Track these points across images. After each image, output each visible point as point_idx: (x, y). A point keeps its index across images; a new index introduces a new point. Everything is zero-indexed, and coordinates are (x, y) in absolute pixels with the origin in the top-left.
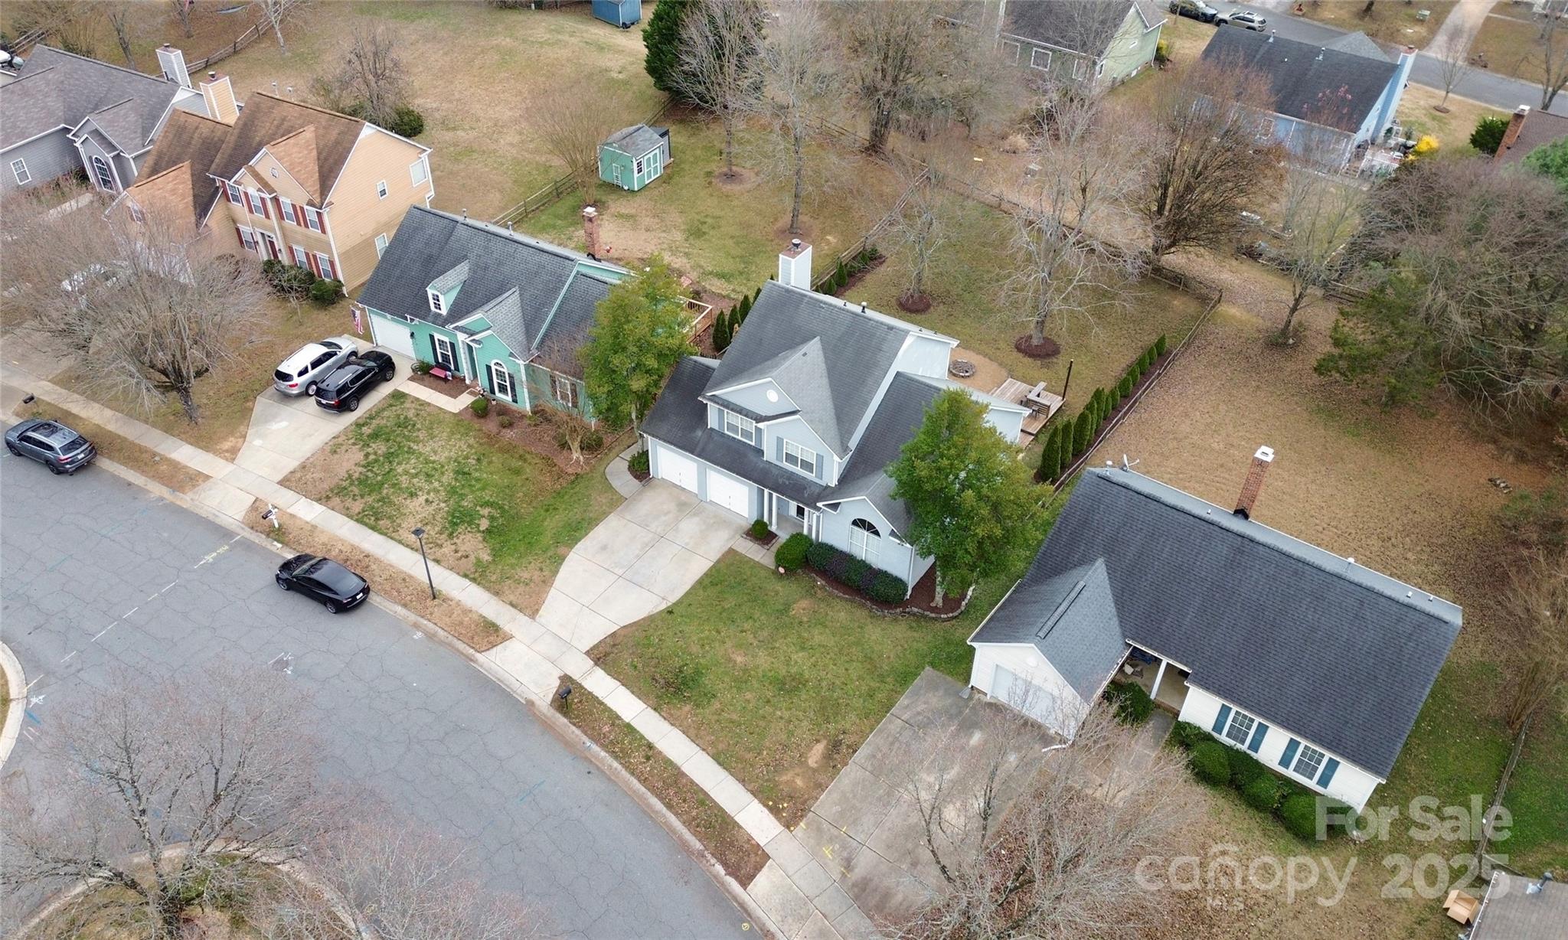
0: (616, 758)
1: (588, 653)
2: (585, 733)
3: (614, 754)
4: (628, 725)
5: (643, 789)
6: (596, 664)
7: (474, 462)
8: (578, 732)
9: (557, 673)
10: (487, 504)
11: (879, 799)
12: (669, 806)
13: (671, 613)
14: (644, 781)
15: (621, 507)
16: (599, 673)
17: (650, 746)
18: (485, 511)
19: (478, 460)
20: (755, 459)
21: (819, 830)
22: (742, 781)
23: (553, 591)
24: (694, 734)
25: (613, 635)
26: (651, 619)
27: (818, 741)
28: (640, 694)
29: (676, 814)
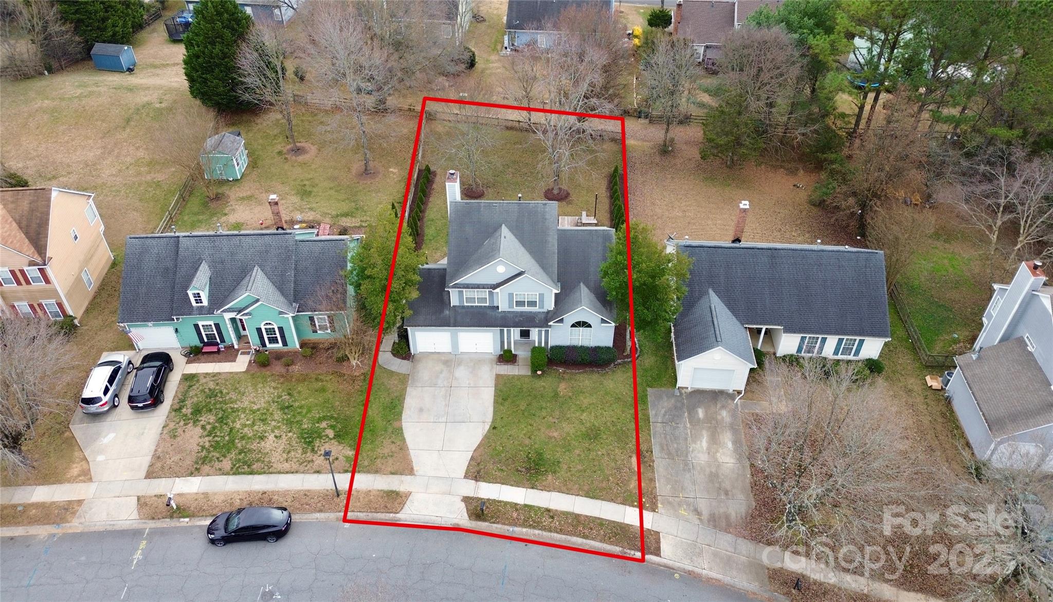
0: (534, 528)
1: (466, 477)
2: (504, 524)
3: (530, 526)
4: (526, 506)
5: (564, 536)
6: (477, 481)
7: (288, 397)
8: (499, 526)
9: (458, 499)
10: (320, 420)
11: (684, 470)
12: (585, 537)
13: (494, 428)
14: (561, 532)
15: (410, 382)
16: (483, 485)
17: (548, 510)
18: (324, 425)
19: (289, 394)
20: (493, 314)
21: (670, 503)
22: (612, 500)
23: (412, 453)
24: (565, 489)
25: (472, 458)
26: (486, 437)
27: (631, 457)
28: (517, 484)
29: (593, 539)
